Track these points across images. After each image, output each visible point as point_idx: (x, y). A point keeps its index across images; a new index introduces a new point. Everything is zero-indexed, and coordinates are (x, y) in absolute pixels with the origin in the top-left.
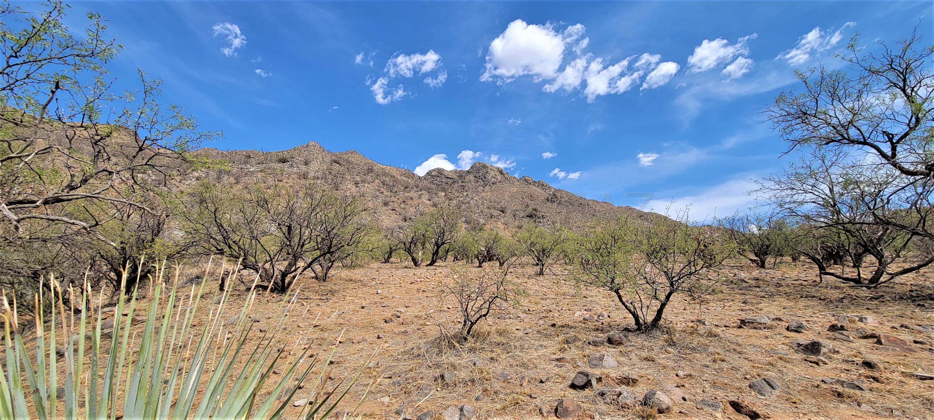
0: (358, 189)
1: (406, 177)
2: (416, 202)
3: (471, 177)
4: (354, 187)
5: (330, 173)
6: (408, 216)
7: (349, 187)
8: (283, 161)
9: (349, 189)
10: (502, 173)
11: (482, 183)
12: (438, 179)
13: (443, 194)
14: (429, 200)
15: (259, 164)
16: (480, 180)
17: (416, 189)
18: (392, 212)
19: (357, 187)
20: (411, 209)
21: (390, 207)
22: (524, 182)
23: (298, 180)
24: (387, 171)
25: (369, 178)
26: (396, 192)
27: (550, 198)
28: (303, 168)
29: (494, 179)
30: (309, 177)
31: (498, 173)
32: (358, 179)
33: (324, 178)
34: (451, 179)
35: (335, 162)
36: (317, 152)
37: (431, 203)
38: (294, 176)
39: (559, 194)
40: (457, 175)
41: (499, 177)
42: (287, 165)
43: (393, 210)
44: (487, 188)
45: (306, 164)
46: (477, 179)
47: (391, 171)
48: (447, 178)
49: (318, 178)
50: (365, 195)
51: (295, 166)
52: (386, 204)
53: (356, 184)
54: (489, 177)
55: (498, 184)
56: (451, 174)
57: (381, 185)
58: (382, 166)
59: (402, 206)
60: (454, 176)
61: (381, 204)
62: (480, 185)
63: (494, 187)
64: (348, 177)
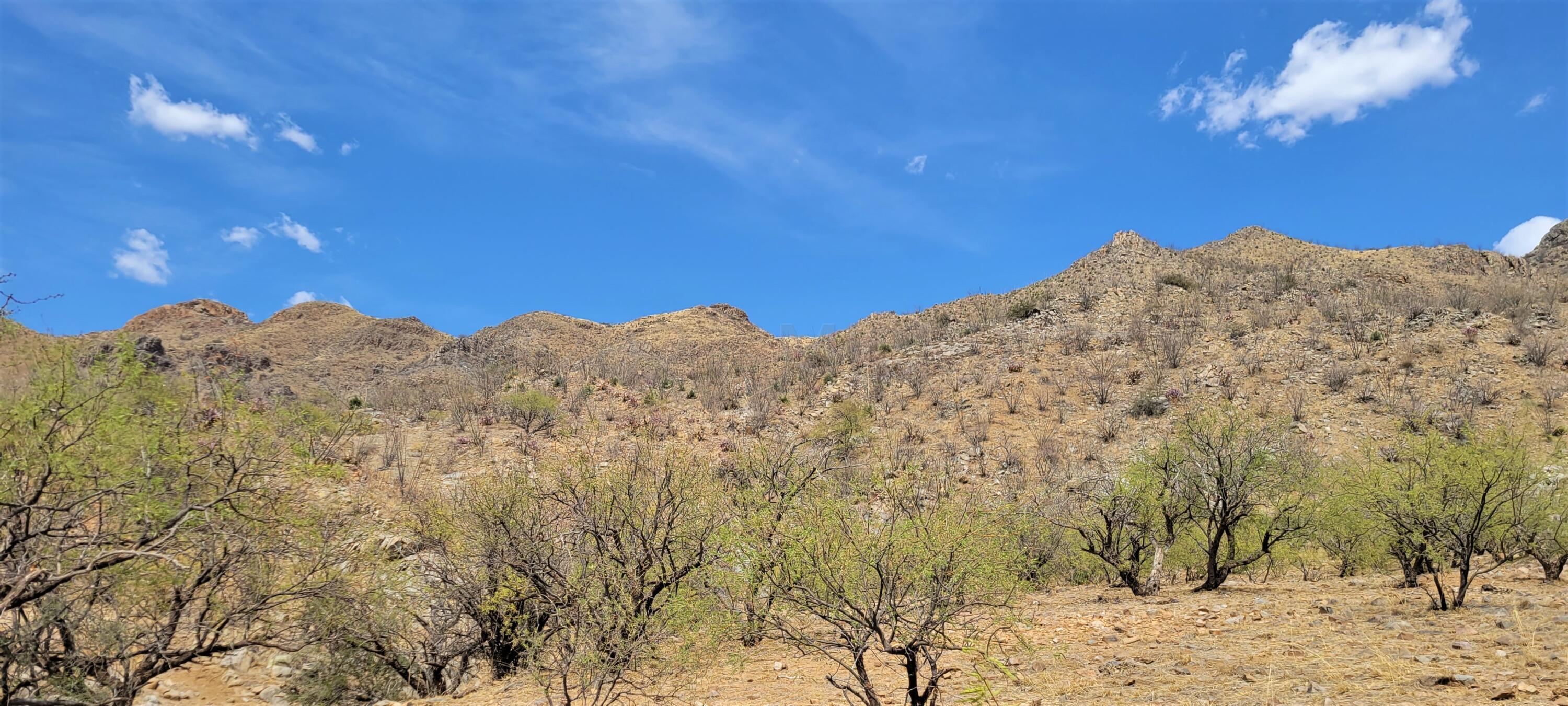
0: (1241, 350)
1: (1456, 271)
2: (1450, 361)
4: (1229, 347)
5: (1156, 318)
6: (1423, 411)
7: (1213, 349)
8: (1025, 312)
9: (1215, 357)
14: (1513, 342)
15: (967, 333)
17: (1455, 313)
18: (1361, 407)
19: (1239, 345)
20: (1435, 387)
21: (1353, 392)
23: (1063, 359)
24: (1377, 266)
25: (1282, 307)
26: (1376, 338)
28: (1078, 320)
30: (1092, 343)
32: (1243, 319)
33: (1138, 338)
35: (1173, 281)
36: (1139, 259)
37: (1519, 352)
38: (1050, 350)
42: (1033, 322)
43: (1364, 400)
45: (1086, 306)
47: (1394, 261)
49: (1119, 342)
50: (1264, 366)
51: (1054, 319)
52: (1337, 384)
53: (1237, 336)
57: (1323, 324)
58: (1356, 255)
59: (1399, 380)
61: (1320, 386)
64: (1210, 320)
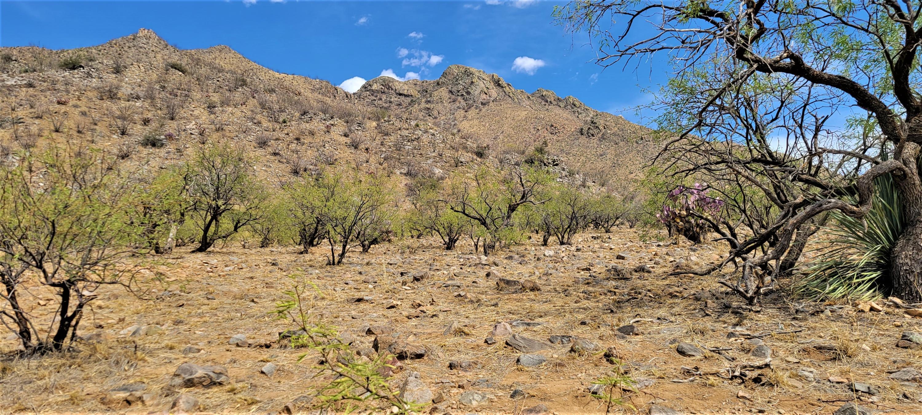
0: (212, 116)
1: (323, 94)
2: (318, 140)
3: (443, 92)
4: (206, 113)
5: (163, 87)
6: (303, 164)
7: (196, 113)
8: (73, 66)
9: (197, 117)
10: (499, 85)
11: (463, 103)
12: (384, 97)
13: (374, 124)
14: (346, 135)
15: (26, 71)
16: (459, 98)
17: (322, 115)
18: (273, 158)
19: (212, 113)
20: (309, 152)
21: (270, 150)
22: (540, 100)
23: (98, 102)
24: (286, 83)
25: (238, 96)
26: (284, 122)
27: (585, 129)
28: (111, 78)
29: (484, 96)
30: (119, 95)
31: (491, 85)
32: (216, 98)
33: (151, 97)
34: (406, 96)
35: (175, 67)
36: (154, 48)
37: (348, 140)
38: (90, 94)
39: (602, 122)
40: (418, 89)
41: (494, 92)
42: (77, 74)
43: (275, 154)
44: (472, 112)
45: (117, 71)
46: (453, 97)
47: (295, 83)
48: (400, 94)
49: (138, 98)
50: (225, 127)
51: (94, 75)
52: (263, 144)
53: (211, 107)
54: (477, 93)
55: (491, 104)
56: (406, 87)
57: (259, 109)
58: (277, 75)
59: (293, 146)
60: (413, 92)
61: (254, 143)
62: (459, 108)
63: (484, 110)
64: (197, 95)
